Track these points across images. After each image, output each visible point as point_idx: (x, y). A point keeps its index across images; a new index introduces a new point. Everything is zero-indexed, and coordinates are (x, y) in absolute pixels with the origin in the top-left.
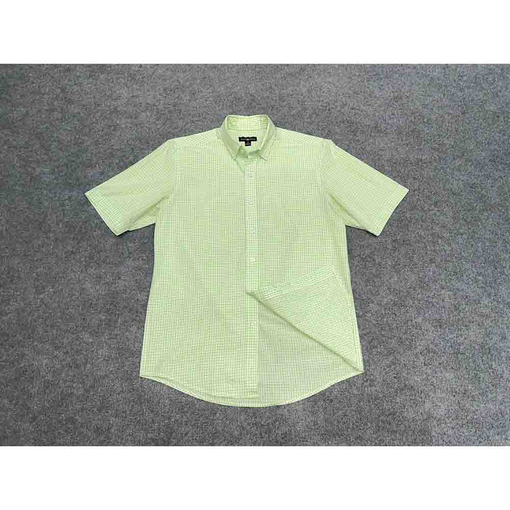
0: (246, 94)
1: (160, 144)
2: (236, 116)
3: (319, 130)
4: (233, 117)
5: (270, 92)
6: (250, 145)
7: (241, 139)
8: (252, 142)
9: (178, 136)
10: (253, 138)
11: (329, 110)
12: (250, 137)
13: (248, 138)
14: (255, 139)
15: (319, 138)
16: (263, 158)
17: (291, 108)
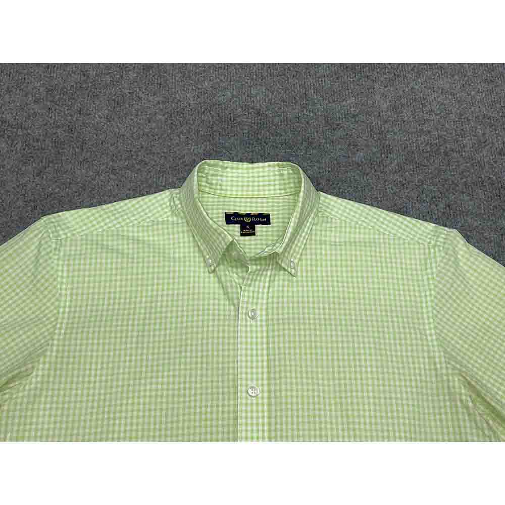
0: (246, 108)
1: (24, 223)
2: (221, 163)
3: (421, 201)
4: (214, 165)
5: (303, 107)
6: (254, 234)
7: (231, 218)
8: (258, 228)
9: (73, 206)
10: (260, 215)
11: (446, 154)
12: (253, 213)
13: (248, 215)
14: (265, 219)
15: (426, 224)
16: (284, 269)
17: (354, 146)
